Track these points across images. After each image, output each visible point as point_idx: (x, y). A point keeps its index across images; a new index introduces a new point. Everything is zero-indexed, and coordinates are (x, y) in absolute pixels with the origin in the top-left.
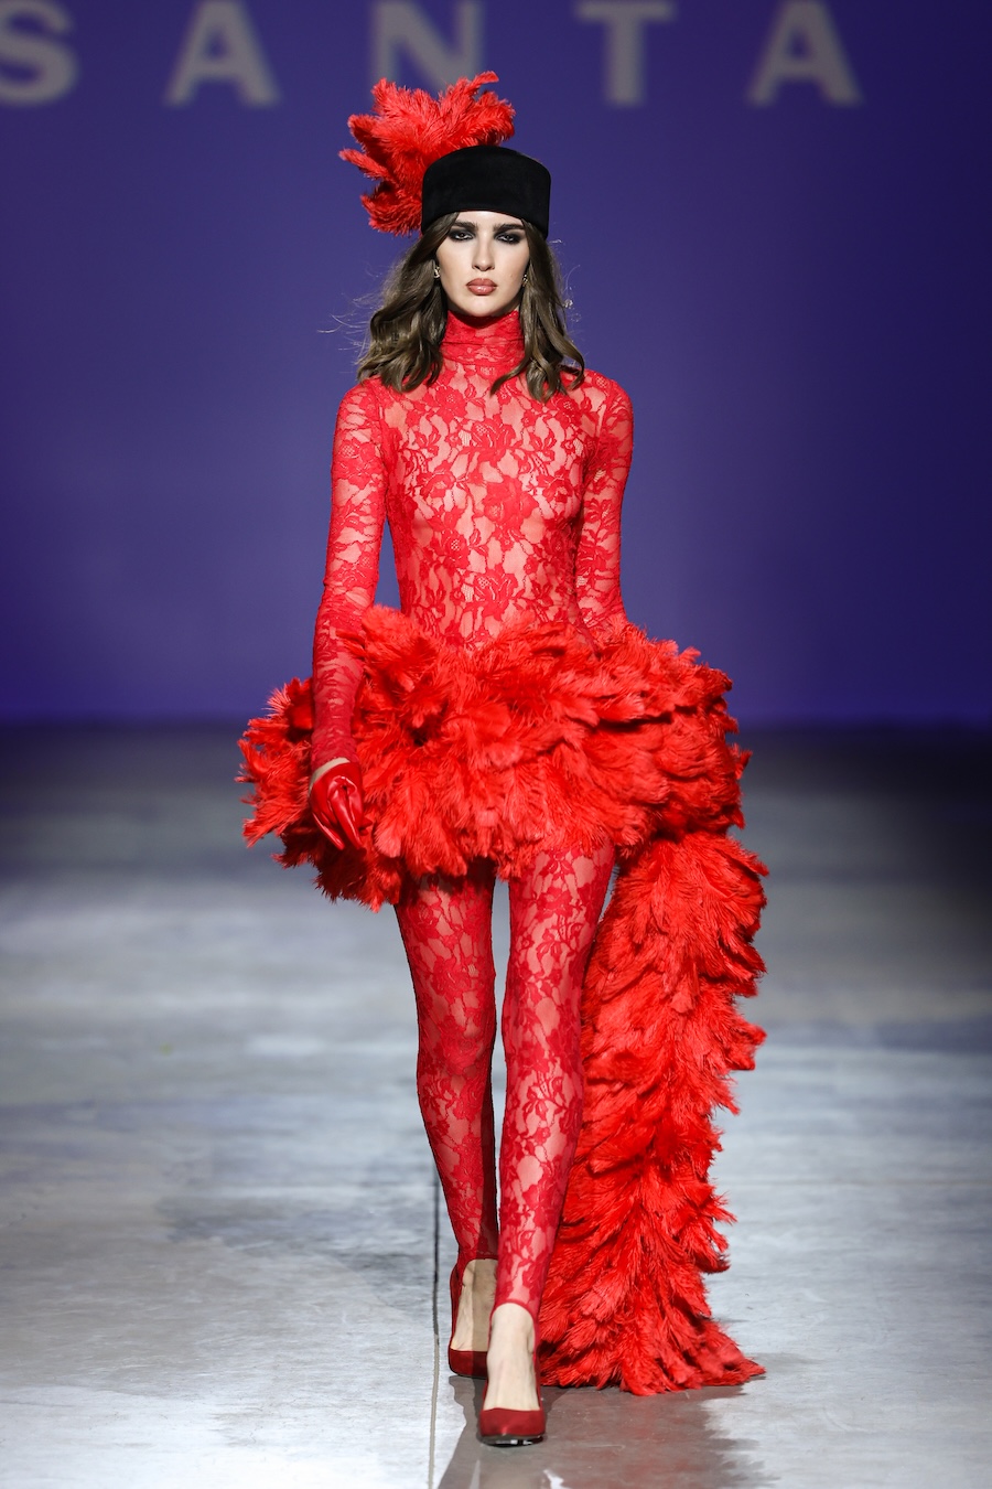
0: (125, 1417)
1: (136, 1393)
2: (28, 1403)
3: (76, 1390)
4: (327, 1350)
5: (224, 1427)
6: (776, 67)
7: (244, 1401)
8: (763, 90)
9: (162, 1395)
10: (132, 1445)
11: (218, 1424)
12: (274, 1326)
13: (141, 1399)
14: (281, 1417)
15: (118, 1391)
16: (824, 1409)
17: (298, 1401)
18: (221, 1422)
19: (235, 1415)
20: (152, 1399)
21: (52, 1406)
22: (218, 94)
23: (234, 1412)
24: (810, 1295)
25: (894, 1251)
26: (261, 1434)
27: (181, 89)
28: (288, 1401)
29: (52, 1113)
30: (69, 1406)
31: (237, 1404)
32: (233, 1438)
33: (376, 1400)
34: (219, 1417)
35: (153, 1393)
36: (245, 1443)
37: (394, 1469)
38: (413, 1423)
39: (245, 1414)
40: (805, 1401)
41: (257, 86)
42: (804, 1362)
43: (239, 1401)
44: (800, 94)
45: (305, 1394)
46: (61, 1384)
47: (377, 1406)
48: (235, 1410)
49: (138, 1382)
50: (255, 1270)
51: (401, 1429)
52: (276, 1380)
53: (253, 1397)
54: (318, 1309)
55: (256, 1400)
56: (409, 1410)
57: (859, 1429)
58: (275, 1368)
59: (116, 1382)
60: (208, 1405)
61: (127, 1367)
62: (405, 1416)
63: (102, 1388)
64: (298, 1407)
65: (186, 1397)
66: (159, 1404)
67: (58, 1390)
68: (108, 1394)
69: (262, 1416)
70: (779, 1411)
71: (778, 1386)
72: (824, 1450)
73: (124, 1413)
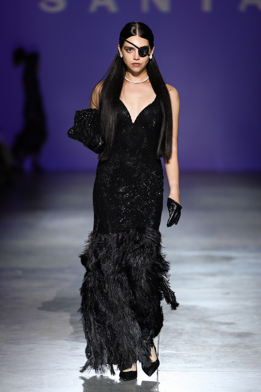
0: (79, 348)
1: (82, 342)
2: (55, 345)
8: (243, 7)
10: (81, 355)
15: (77, 341)
16: (259, 347)
21: (61, 345)
22: (103, 10)
24: (256, 317)
27: (93, 8)
29: (60, 270)
30: (65, 345)
40: (254, 345)
41: (113, 8)
42: (254, 334)
44: (252, 9)
61: (80, 335)
63: (73, 341)
67: (62, 341)
68: (75, 342)
70: (247, 347)
71: (247, 341)
72: (259, 357)
73: (79, 347)
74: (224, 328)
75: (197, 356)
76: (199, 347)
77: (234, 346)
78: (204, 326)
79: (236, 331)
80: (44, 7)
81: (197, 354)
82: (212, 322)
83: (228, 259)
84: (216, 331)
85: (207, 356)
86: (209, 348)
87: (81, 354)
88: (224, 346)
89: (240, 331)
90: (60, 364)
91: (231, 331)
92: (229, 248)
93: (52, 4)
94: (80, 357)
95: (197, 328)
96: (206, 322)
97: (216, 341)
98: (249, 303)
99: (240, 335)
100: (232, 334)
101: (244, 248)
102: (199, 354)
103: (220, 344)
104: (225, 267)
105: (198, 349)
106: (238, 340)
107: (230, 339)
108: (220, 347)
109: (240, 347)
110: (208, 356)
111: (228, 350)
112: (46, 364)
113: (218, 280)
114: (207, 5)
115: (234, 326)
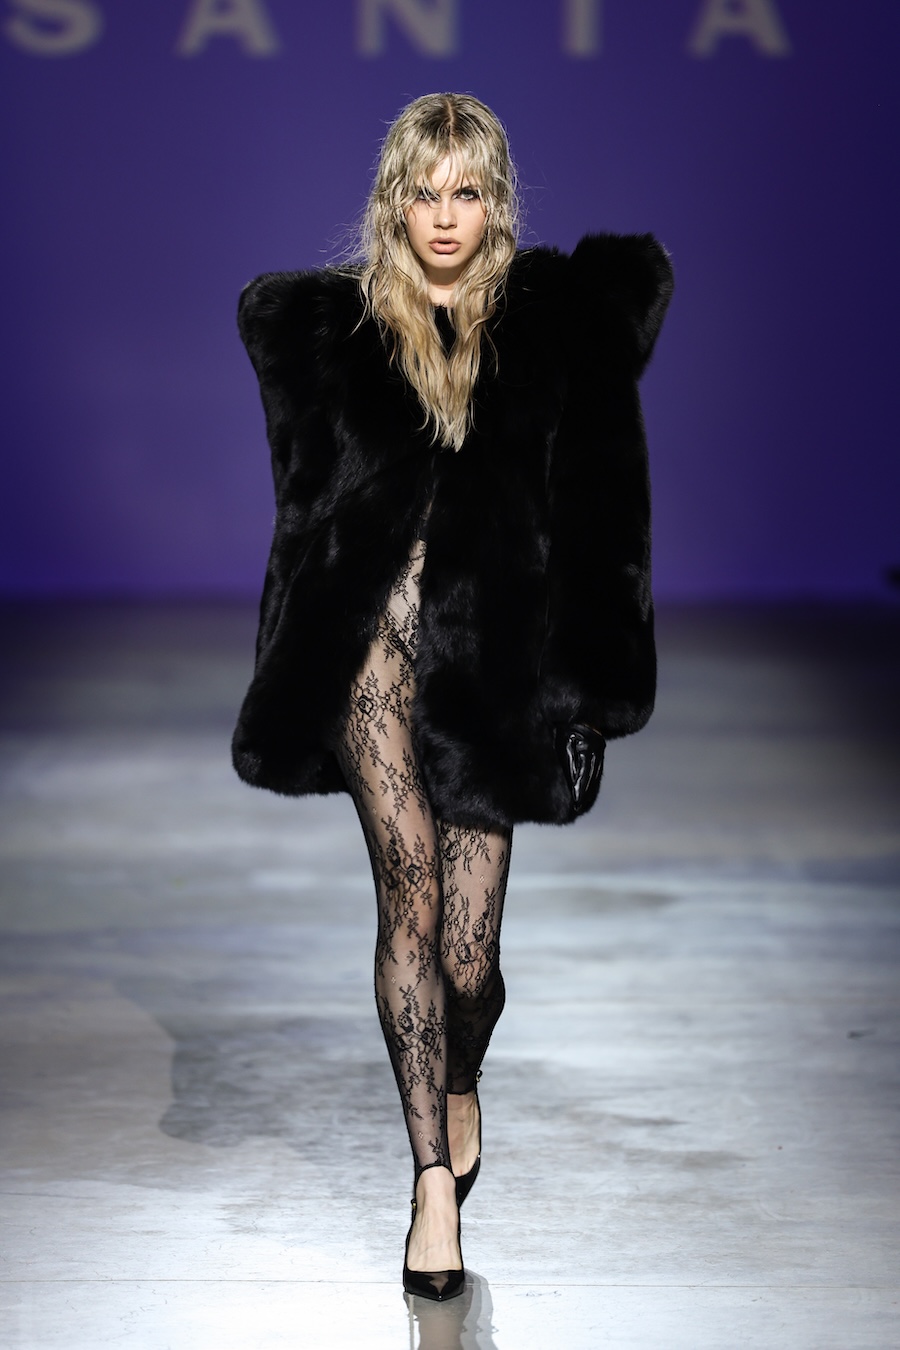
0: (142, 1208)
1: (152, 1186)
2: (57, 1196)
3: (99, 1184)
4: (320, 1148)
5: (229, 1216)
6: (715, 22)
7: (247, 1193)
8: (703, 42)
9: (174, 1189)
10: (148, 1233)
11: (223, 1214)
12: (274, 1126)
13: (156, 1191)
14: (279, 1207)
15: (136, 1185)
16: (758, 1201)
17: (295, 1194)
18: (226, 1212)
19: (238, 1205)
20: (166, 1192)
21: (78, 1198)
22: (224, 46)
23: (238, 1203)
24: (747, 1100)
25: (819, 1061)
26: (261, 1223)
27: (193, 39)
28: (286, 1193)
30: (93, 1198)
31: (241, 1196)
32: (237, 1226)
33: (362, 1192)
34: (225, 1207)
35: (167, 1187)
36: (247, 1230)
37: (379, 1253)
38: (396, 1212)
39: (248, 1206)
40: (741, 1194)
41: (259, 39)
42: (741, 1159)
43: (242, 1193)
44: (737, 46)
45: (301, 1188)
46: (85, 1178)
47: (364, 1198)
48: (239, 1201)
49: (153, 1177)
50: (256, 1078)
51: (385, 1218)
52: (275, 1174)
53: (254, 1189)
54: (312, 1112)
55: (258, 1193)
56: (392, 1201)
57: (788, 1219)
58: (275, 1164)
59: (134, 1176)
60: (215, 1197)
61: (145, 1163)
62: (389, 1206)
63: (122, 1182)
64: (295, 1198)
65: (197, 1190)
66: (171, 1196)
67: (82, 1185)
68: (127, 1188)
69: (263, 1206)
70: (718, 1202)
71: (717, 1180)
72: (758, 1237)
73: (141, 1204)
74: (638, 1138)
75: (547, 1233)
76: (555, 1204)
77: (673, 1198)
78: (571, 1130)
79: (681, 1148)
80: (22, 34)
81: (545, 1227)
82: (598, 1118)
83: (655, 901)
84: (611, 1147)
85: (581, 1233)
86: (589, 1207)
87: (150, 1229)
88: (639, 1199)
89: (694, 1148)
90: (77, 1264)
91: (666, 1148)
92: (656, 863)
93: (51, 26)
94: (145, 1237)
95: (548, 1139)
96: (577, 1118)
97: (611, 1182)
98: (725, 1053)
99: (694, 1162)
100: (665, 1159)
101: (710, 864)
102: (555, 1228)
103: (624, 1191)
104: (643, 928)
105: (549, 1209)
106: (687, 1179)
107: (658, 1176)
108: (624, 1203)
109: (692, 1202)
110: (585, 1233)
111: (654, 1214)
112: (27, 1264)
113: (618, 973)
114: (581, 34)
115: (673, 1130)
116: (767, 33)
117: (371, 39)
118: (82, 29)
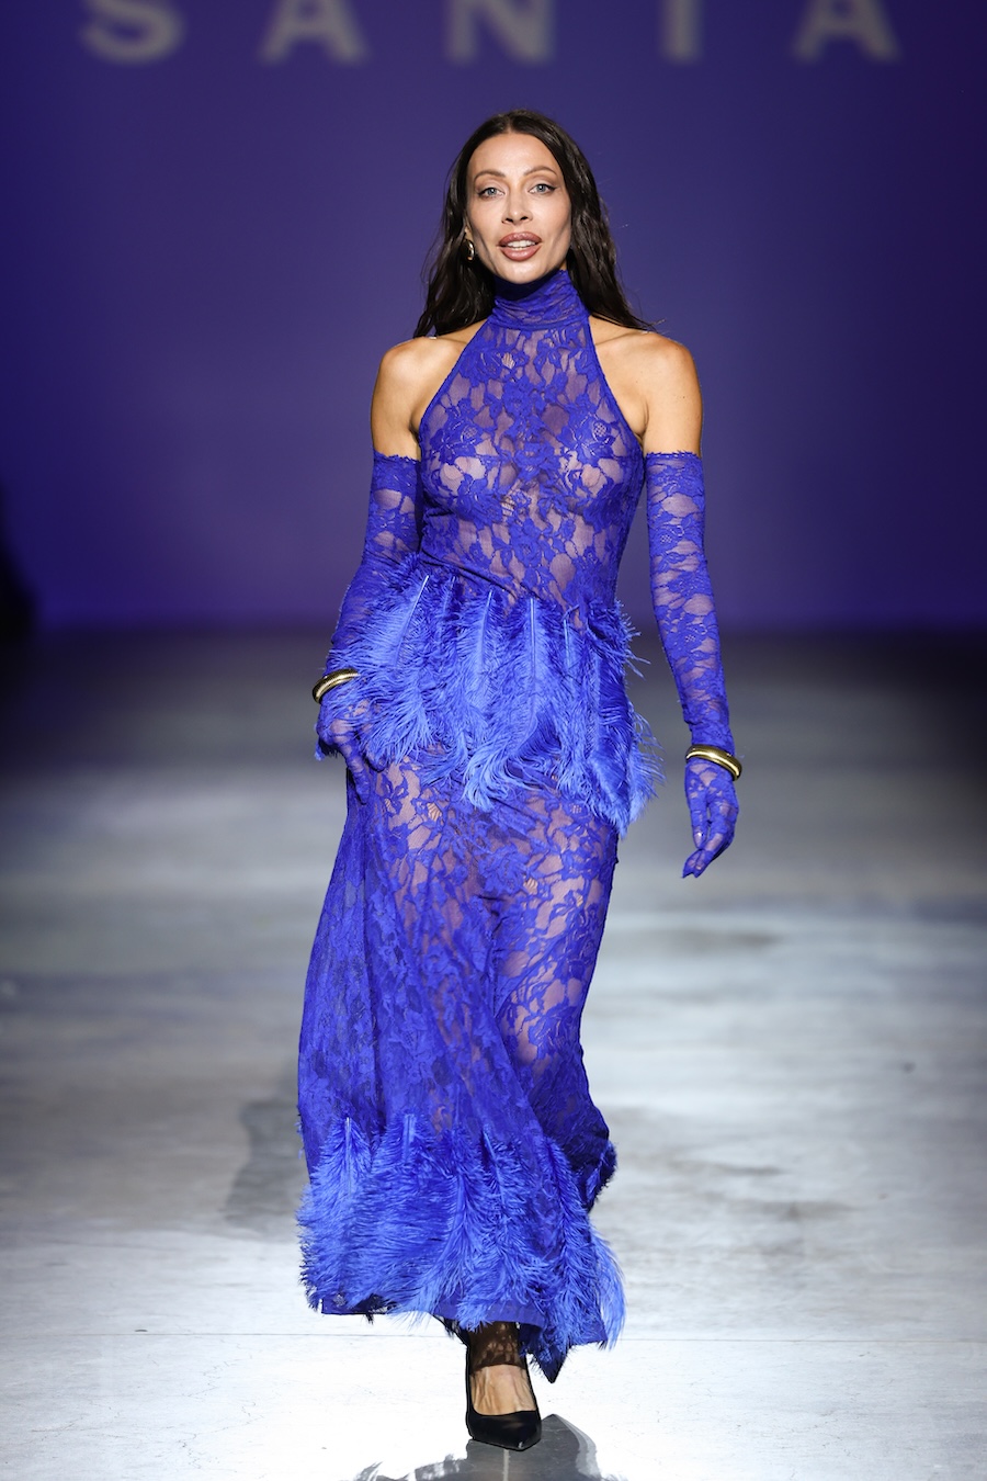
0: (226, 1259)
1: (236, 1237)
2: (138, 1246)
3: (182, 1233)
6: (820, 26)
8: (808, 45)
9: (259, 1239)
10: (232, 1285)
15: (218, 1237)
16: (866, 1252)
20: (250, 1243)
21: (159, 1249)
22: (310, 52)
24: (854, 1149)
27: (276, 46)
30: (175, 1249)
35: (251, 1237)
40: (848, 1245)
41: (341, 36)
42: (847, 1209)
44: (843, 50)
46: (167, 1229)
49: (237, 1227)
57: (898, 1271)
59: (218, 1225)
63: (204, 1233)
65: (282, 1242)
66: (256, 1247)
68: (210, 1238)
70: (825, 1254)
71: (823, 1231)
72: (866, 1290)
74: (741, 1188)
75: (646, 1286)
76: (654, 1256)
77: (778, 1250)
78: (669, 1179)
79: (786, 1197)
80: (101, 42)
81: (644, 1279)
82: (699, 1167)
83: (757, 942)
84: (714, 1198)
85: (682, 1286)
86: (690, 1259)
88: (741, 1251)
89: (799, 1197)
90: (159, 1316)
91: (768, 1197)
92: (761, 902)
93: (130, 32)
94: (229, 1289)
96: (676, 1166)
97: (713, 1233)
98: (831, 1099)
100: (769, 1209)
101: (815, 903)
102: (655, 1281)
103: (726, 1242)
104: (747, 969)
105: (648, 1261)
106: (788, 1230)
107: (761, 1226)
108: (726, 1255)
109: (798, 1254)
110: (686, 1285)
111: (757, 1266)
112: (108, 1317)
113: (720, 1016)
114: (681, 36)
116: (874, 35)
117: (461, 43)
118: (162, 34)
